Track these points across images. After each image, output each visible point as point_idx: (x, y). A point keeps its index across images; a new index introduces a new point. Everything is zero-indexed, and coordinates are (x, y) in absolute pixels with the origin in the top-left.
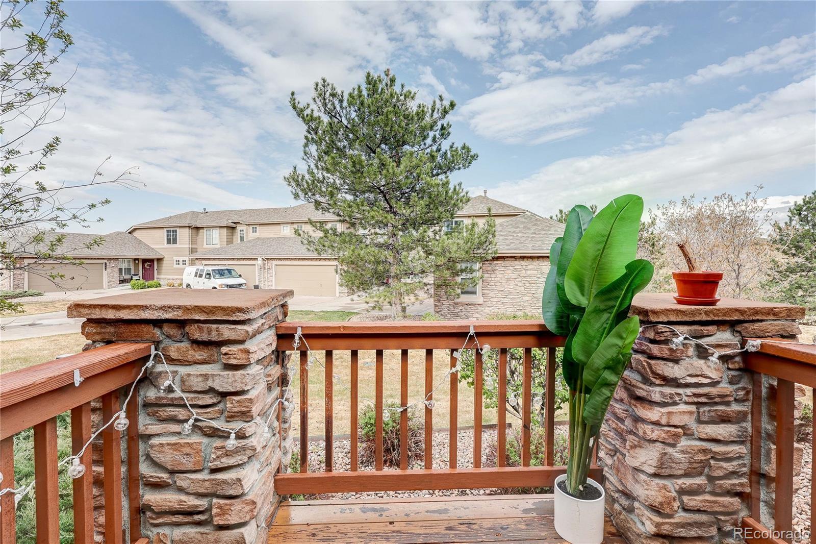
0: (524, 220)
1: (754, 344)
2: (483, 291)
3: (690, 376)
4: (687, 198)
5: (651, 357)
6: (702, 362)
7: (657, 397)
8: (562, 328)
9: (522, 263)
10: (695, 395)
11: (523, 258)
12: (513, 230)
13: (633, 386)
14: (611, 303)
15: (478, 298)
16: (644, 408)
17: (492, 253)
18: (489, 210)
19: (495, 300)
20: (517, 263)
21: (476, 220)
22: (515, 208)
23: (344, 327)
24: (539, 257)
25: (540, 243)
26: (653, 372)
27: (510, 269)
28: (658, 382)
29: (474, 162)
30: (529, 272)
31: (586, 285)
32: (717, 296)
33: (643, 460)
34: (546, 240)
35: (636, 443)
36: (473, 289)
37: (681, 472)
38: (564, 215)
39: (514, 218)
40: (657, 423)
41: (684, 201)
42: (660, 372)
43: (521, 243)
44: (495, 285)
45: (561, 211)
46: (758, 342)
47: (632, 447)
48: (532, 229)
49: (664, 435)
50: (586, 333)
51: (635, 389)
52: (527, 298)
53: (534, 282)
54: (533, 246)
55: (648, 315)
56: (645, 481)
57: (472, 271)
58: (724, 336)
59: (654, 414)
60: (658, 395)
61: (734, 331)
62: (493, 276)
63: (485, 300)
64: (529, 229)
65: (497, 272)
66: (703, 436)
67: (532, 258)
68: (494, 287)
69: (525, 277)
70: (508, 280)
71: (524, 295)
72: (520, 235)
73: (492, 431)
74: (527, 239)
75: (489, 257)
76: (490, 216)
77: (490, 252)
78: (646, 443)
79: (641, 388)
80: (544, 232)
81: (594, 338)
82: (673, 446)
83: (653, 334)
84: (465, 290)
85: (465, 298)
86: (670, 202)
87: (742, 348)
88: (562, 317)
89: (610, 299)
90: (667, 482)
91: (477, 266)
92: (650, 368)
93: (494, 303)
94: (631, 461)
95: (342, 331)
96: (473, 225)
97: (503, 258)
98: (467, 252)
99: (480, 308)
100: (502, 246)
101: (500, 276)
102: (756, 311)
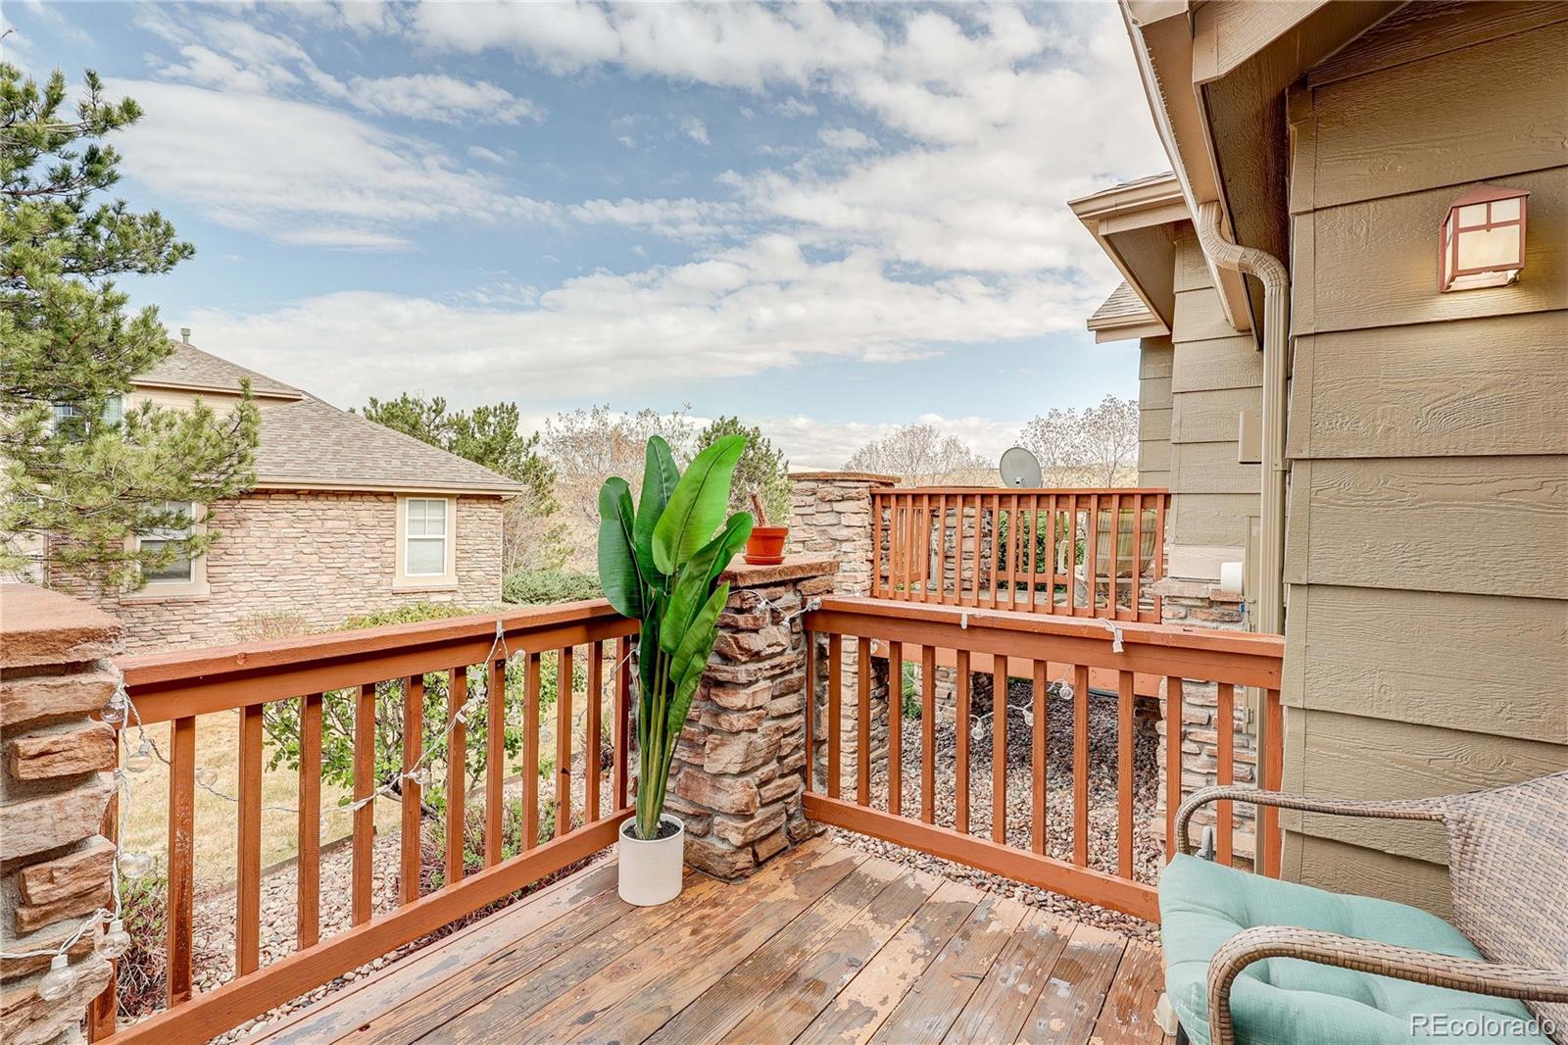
0: (310, 414)
1: (814, 603)
2: (211, 570)
3: (769, 646)
4: (600, 408)
5: (737, 630)
6: (775, 628)
7: (743, 678)
8: (634, 607)
9: (314, 504)
10: (773, 668)
11: (314, 494)
12: (285, 433)
13: (715, 670)
14: (704, 568)
15: (197, 586)
16: (727, 694)
17: (240, 482)
18: (246, 385)
19: (246, 587)
20: (301, 504)
21: (207, 403)
22: (275, 382)
23: (246, 656)
24: (352, 494)
25: (354, 465)
26: (740, 647)
27: (283, 519)
28: (744, 659)
29: (181, 262)
30: (329, 524)
31: (674, 545)
32: (783, 555)
33: (726, 761)
34: (367, 459)
35: (717, 742)
36: (182, 567)
37: (760, 761)
38: (380, 410)
39: (286, 406)
40: (742, 709)
41: (596, 412)
42: (746, 646)
43: (309, 462)
44: (243, 554)
45: (374, 402)
46: (818, 599)
47: (712, 750)
48: (334, 435)
49: (749, 721)
50: (677, 609)
51: (717, 675)
52: (326, 579)
53: (342, 544)
54: (340, 470)
55: (736, 580)
56: (730, 785)
57: (181, 522)
58: (788, 597)
59: (739, 699)
60: (744, 675)
61: (797, 591)
62: (239, 533)
63: (215, 589)
64: (326, 433)
65: (249, 523)
66: (775, 714)
67: (337, 495)
68: (241, 558)
69: (320, 534)
70: (279, 542)
71: (318, 573)
72: (306, 444)
73: (338, 855)
74: (324, 453)
75: (233, 490)
76: (247, 397)
77: (236, 478)
78: (731, 738)
79: (725, 671)
80: (359, 443)
81: (685, 613)
82: (755, 731)
83: (739, 602)
84: (165, 569)
85: (156, 589)
86: (578, 412)
87: (803, 608)
88: (632, 593)
89: (704, 563)
90: (748, 778)
91: (196, 510)
92: (737, 641)
93: (241, 595)
94: (711, 767)
95: (242, 666)
96: (204, 415)
97: (267, 493)
98: (181, 479)
99: (200, 610)
100: (265, 469)
101: (258, 534)
102: (811, 567)
